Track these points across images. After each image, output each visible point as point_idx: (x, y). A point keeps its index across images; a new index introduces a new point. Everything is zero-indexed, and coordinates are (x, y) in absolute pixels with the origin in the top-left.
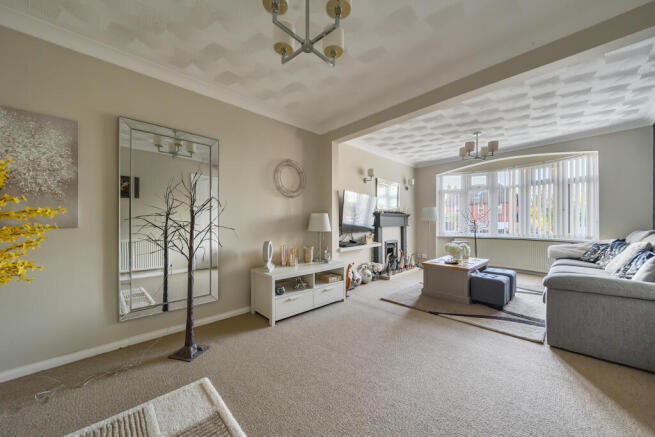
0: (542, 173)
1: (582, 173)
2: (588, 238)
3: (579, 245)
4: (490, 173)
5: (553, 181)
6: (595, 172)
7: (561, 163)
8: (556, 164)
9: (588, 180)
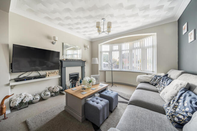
0: (137, 44)
1: (150, 44)
2: (153, 72)
3: (150, 76)
4: (119, 44)
5: (140, 48)
6: (155, 43)
7: (143, 39)
8: (141, 40)
9: (153, 47)
